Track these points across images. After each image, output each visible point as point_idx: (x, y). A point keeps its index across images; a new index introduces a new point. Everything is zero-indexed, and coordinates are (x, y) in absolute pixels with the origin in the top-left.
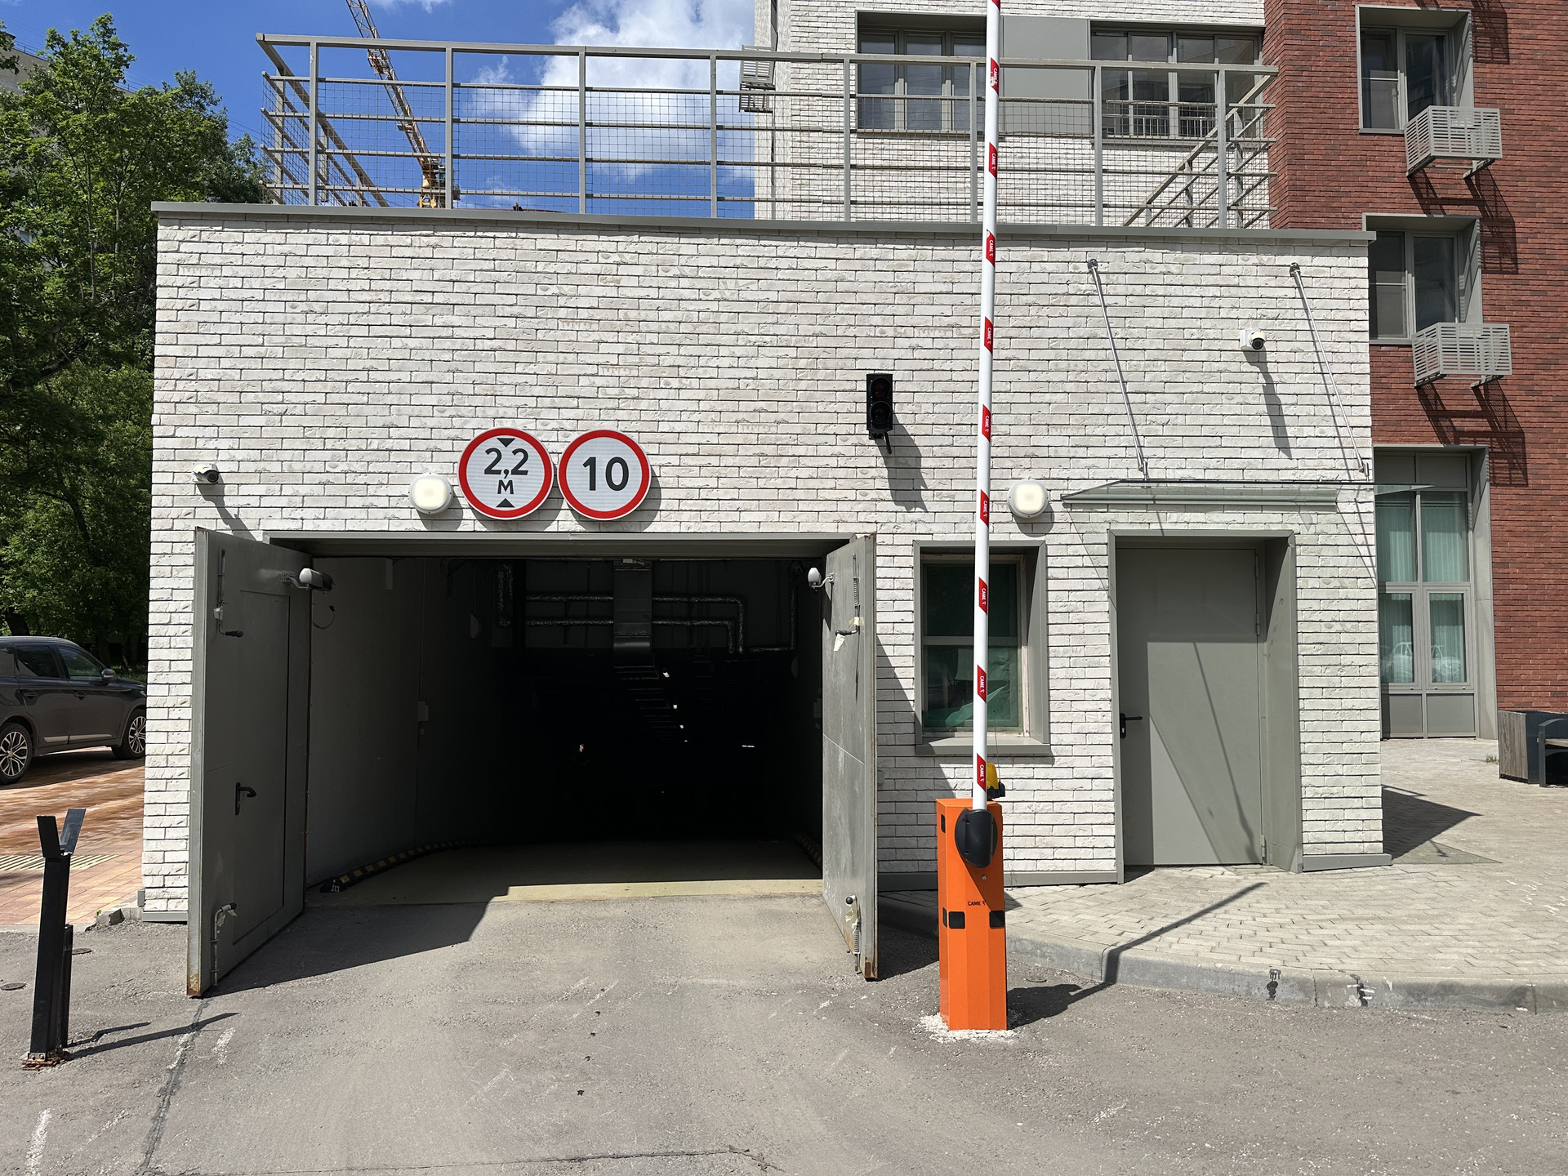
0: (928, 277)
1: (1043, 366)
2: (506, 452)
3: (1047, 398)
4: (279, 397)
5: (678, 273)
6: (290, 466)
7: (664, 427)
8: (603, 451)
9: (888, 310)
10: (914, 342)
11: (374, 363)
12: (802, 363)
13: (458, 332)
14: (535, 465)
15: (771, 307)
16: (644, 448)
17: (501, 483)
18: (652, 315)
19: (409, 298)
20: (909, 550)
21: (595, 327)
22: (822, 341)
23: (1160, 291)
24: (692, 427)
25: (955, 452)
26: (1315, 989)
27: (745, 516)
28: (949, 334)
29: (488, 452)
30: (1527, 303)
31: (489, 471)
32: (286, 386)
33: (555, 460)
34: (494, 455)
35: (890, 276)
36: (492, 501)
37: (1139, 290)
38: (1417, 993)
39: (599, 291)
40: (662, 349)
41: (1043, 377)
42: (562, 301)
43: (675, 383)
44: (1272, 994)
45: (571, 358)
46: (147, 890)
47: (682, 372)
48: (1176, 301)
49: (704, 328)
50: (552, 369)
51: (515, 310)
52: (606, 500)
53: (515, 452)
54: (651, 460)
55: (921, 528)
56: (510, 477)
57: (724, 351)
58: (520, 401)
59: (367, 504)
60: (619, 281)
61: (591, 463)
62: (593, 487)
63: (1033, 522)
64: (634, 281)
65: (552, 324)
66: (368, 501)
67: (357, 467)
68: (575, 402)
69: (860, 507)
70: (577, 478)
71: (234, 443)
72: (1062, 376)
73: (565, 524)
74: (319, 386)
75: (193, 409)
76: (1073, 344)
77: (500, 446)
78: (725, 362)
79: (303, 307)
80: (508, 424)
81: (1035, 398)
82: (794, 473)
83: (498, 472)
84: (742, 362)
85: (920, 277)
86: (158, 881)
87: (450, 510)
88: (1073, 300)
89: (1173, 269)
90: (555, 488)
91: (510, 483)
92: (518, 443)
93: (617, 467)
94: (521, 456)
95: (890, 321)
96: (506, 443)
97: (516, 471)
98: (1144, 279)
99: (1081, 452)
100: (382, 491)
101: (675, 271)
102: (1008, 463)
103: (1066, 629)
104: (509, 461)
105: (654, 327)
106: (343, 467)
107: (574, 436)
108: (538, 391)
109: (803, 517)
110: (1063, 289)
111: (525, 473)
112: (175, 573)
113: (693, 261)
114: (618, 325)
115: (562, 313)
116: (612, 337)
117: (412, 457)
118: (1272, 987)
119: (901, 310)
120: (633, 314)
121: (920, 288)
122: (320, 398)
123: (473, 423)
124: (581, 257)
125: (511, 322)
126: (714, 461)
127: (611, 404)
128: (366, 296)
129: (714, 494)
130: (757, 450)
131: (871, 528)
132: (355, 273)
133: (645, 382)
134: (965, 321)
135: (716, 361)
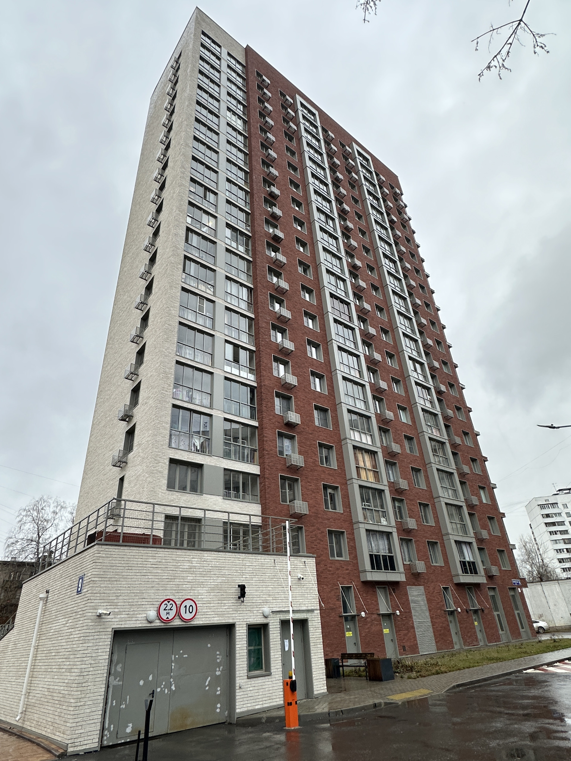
0: (248, 562)
2: (168, 604)
3: (269, 589)
4: (119, 591)
6: (120, 610)
7: (200, 597)
8: (188, 603)
9: (242, 569)
11: (142, 582)
12: (226, 581)
13: (160, 574)
14: (174, 608)
15: (221, 568)
16: (197, 602)
17: (167, 613)
18: (198, 570)
19: (150, 566)
20: (245, 626)
21: (187, 573)
22: (230, 576)
24: (205, 597)
25: (254, 601)
26: (335, 713)
27: (215, 619)
28: (252, 575)
31: (165, 610)
32: (121, 589)
33: (178, 606)
34: (166, 605)
36: (165, 617)
37: (282, 566)
39: (188, 564)
40: (200, 578)
42: (181, 567)
43: (202, 586)
45: (182, 580)
47: (204, 583)
49: (208, 573)
50: (178, 583)
51: (172, 569)
52: (188, 616)
53: (170, 604)
54: (198, 605)
55: (248, 620)
56: (169, 611)
57: (212, 578)
58: (171, 591)
59: (136, 620)
60: (192, 562)
61: (186, 606)
62: (186, 613)
63: (267, 618)
64: (195, 562)
65: (179, 572)
67: (135, 609)
68: (182, 591)
69: (236, 615)
70: (183, 610)
71: (108, 604)
73: (178, 622)
74: (129, 588)
75: (98, 595)
78: (212, 581)
79: (127, 568)
80: (168, 598)
81: (267, 589)
82: (225, 607)
83: (167, 610)
84: (215, 581)
87: (155, 621)
88: (272, 568)
90: (178, 613)
92: (171, 602)
93: (191, 608)
95: (242, 572)
96: (169, 602)
97: (170, 609)
99: (274, 601)
100: (140, 616)
101: (203, 560)
102: (263, 604)
103: (274, 643)
104: (169, 607)
105: (198, 573)
106: (132, 610)
107: (182, 600)
108: (175, 589)
109: (226, 618)
110: (270, 565)
111: (172, 610)
114: (192, 572)
115: (181, 570)
116: (190, 575)
117: (148, 606)
119: (244, 569)
120: (195, 570)
121: (247, 564)
122: (129, 592)
123: (161, 597)
125: (171, 572)
126: (209, 605)
127: (189, 591)
128: (141, 566)
129: (209, 613)
130: (217, 602)
131: (239, 620)
132: (139, 560)
133: (196, 586)
134: (254, 572)
135: (210, 581)
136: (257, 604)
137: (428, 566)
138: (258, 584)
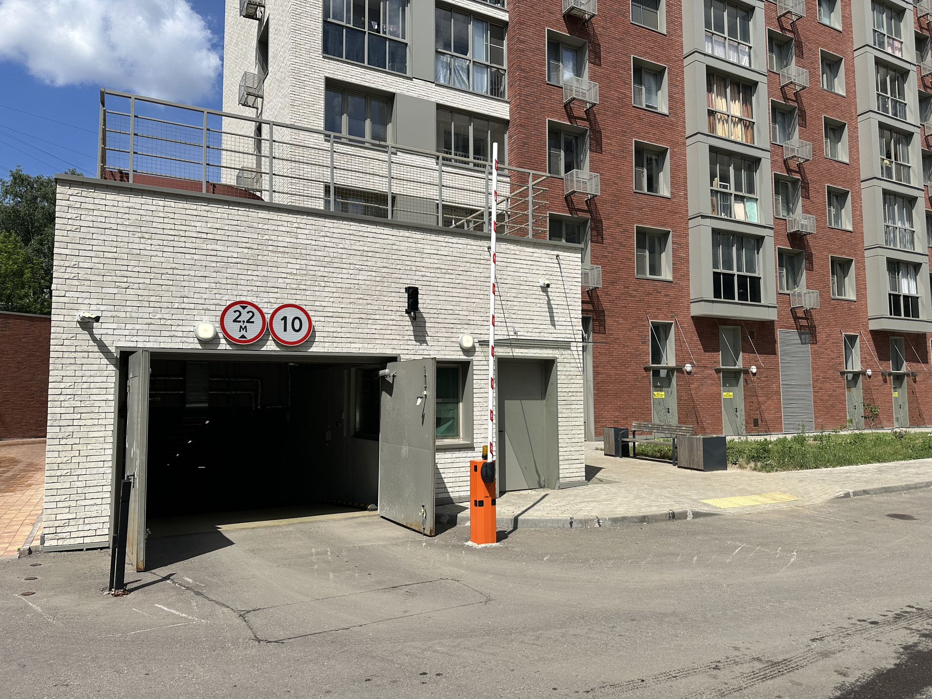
0: (429, 247)
1: (471, 287)
2: (244, 312)
3: (473, 300)
4: (125, 280)
5: (324, 235)
6: (131, 314)
7: (317, 303)
8: (291, 313)
9: (413, 259)
10: (423, 273)
11: (177, 266)
12: (378, 279)
13: (219, 253)
14: (258, 318)
15: (365, 254)
16: (310, 313)
17: (241, 327)
18: (313, 253)
19: (195, 235)
21: (286, 256)
22: (386, 270)
23: (513, 261)
24: (330, 304)
25: (439, 320)
26: (585, 522)
27: (353, 345)
28: (437, 271)
29: (235, 312)
30: (606, 257)
31: (235, 321)
32: (129, 274)
33: (268, 317)
34: (238, 313)
35: (414, 245)
36: (237, 335)
37: (505, 260)
38: (615, 520)
39: (288, 240)
40: (317, 268)
41: (472, 292)
42: (270, 243)
43: (323, 284)
44: (571, 526)
45: (274, 269)
46: (46, 536)
47: (326, 279)
48: (518, 266)
49: (336, 260)
50: (265, 274)
51: (248, 245)
52: (291, 336)
53: (248, 312)
54: (313, 319)
55: (425, 352)
56: (246, 324)
57: (344, 271)
58: (250, 288)
59: (172, 335)
60: (297, 236)
61: (285, 319)
62: (285, 330)
63: (469, 351)
64: (304, 237)
65: (266, 253)
66: (172, 333)
67: (166, 316)
68: (276, 290)
69: (402, 342)
70: (278, 326)
71: (100, 302)
72: (478, 292)
73: (270, 347)
74: (147, 275)
75: (76, 283)
76: (482, 279)
77: (241, 309)
78: (345, 276)
79: (139, 235)
80: (243, 299)
81: (469, 300)
82: (374, 327)
83: (240, 322)
84: (352, 277)
85: (426, 247)
86: (53, 530)
87: (215, 340)
88: (482, 262)
89: (517, 253)
90: (267, 330)
91: (246, 327)
92: (250, 308)
93: (297, 321)
94: (251, 314)
95: (414, 263)
96: (244, 308)
97: (248, 321)
98: (507, 256)
99: (485, 323)
100: (179, 328)
101: (323, 234)
102: (459, 326)
103: (480, 395)
104: (245, 316)
105: (313, 258)
106: (159, 316)
107: (277, 306)
108: (258, 284)
109: (378, 346)
110: (478, 257)
111: (253, 322)
112: (64, 368)
113: (331, 230)
114: (297, 256)
115: (270, 248)
116: (294, 261)
117: (195, 312)
118: (571, 523)
119: (418, 259)
120: (304, 252)
121: (426, 251)
122: (148, 281)
123: (226, 297)
124: (280, 223)
125: (246, 251)
126: (340, 320)
127: (293, 292)
128: (172, 232)
129: (340, 335)
130: (359, 316)
131: (406, 352)
132: (166, 220)
133: (309, 283)
134: (443, 267)
135: (341, 275)
136: (446, 325)
137: (826, 300)
138: (451, 290)
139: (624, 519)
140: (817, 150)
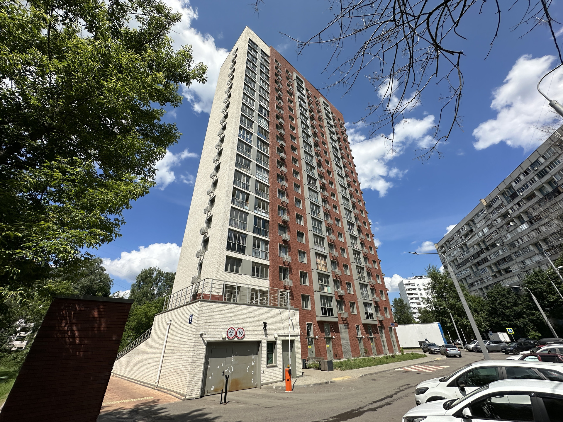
0: (268, 311)
1: (276, 321)
4: (210, 323)
5: (248, 310)
6: (210, 332)
7: (246, 327)
8: (240, 330)
10: (267, 318)
11: (220, 319)
12: (258, 320)
13: (228, 315)
14: (234, 332)
15: (255, 314)
17: (231, 334)
19: (224, 312)
20: (266, 342)
21: (240, 316)
22: (259, 317)
23: (285, 313)
24: (248, 327)
25: (270, 330)
26: (308, 385)
27: (252, 338)
29: (230, 330)
33: (236, 331)
35: (265, 311)
36: (230, 336)
37: (283, 313)
38: (314, 384)
39: (241, 311)
40: (246, 318)
42: (237, 312)
43: (247, 322)
45: (238, 319)
46: (187, 395)
48: (286, 315)
49: (250, 316)
50: (236, 320)
51: (233, 313)
52: (240, 336)
54: (244, 331)
55: (267, 339)
58: (233, 324)
60: (243, 310)
61: (239, 332)
63: (276, 338)
65: (237, 315)
66: (217, 337)
68: (238, 324)
69: (262, 337)
70: (238, 334)
71: (204, 329)
72: (278, 322)
73: (236, 339)
75: (201, 325)
76: (279, 318)
79: (213, 312)
80: (231, 327)
81: (276, 325)
82: (256, 333)
84: (253, 320)
87: (225, 338)
88: (279, 314)
89: (286, 311)
90: (236, 335)
93: (242, 332)
96: (232, 329)
99: (280, 330)
100: (219, 335)
102: (274, 332)
103: (279, 351)
105: (245, 315)
106: (215, 332)
107: (238, 328)
108: (235, 323)
109: (257, 338)
116: (242, 316)
117: (222, 331)
118: (305, 386)
119: (266, 314)
120: (243, 314)
122: (214, 323)
123: (228, 327)
126: (250, 331)
127: (241, 324)
129: (250, 335)
130: (254, 330)
131: (263, 339)
132: (219, 308)
133: (244, 322)
134: (271, 316)
135: (250, 320)
136: (271, 332)
137: (350, 315)
138: (272, 322)
139: (316, 384)
140: (342, 272)
